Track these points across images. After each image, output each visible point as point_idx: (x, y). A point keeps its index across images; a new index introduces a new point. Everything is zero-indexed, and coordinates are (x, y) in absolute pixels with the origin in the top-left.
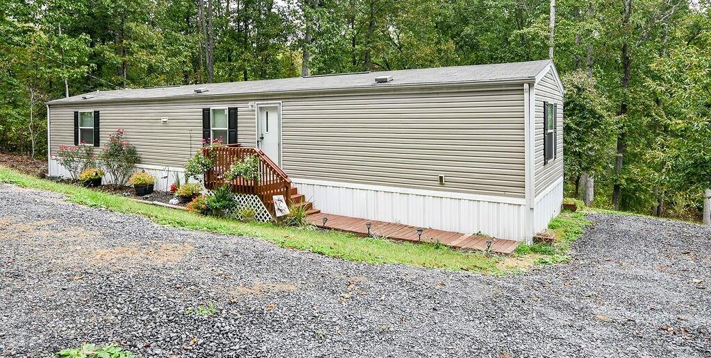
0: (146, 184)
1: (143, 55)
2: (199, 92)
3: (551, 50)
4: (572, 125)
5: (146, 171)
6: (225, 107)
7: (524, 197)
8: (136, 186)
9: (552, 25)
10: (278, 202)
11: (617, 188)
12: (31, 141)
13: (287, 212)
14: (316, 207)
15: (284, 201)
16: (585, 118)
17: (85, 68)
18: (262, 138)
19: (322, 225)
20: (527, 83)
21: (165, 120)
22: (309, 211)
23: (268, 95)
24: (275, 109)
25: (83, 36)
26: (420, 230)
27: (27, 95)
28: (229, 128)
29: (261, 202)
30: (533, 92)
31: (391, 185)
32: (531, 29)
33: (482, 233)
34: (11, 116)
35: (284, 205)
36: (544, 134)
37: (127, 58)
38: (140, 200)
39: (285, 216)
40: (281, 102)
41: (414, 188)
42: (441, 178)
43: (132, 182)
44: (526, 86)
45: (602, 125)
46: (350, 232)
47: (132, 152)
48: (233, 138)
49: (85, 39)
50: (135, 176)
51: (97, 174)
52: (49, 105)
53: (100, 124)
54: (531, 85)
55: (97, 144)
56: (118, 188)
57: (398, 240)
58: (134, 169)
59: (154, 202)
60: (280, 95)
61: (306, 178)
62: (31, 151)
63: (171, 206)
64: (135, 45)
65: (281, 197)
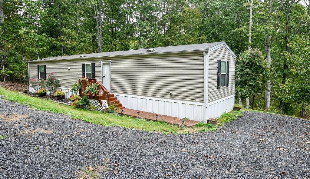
0: (61, 95)
1: (69, 42)
2: (82, 57)
3: (250, 38)
4: (250, 72)
5: (63, 90)
6: (90, 63)
7: (203, 102)
8: (57, 96)
9: (250, 27)
10: (104, 103)
11: (281, 102)
12: (24, 78)
13: (108, 107)
14: (124, 106)
15: (107, 102)
16: (256, 69)
17: (45, 48)
18: (104, 76)
19: (121, 113)
20: (205, 51)
21: (69, 69)
22: (121, 107)
23: (106, 58)
24: (109, 64)
25: (44, 34)
26: (157, 116)
27: (22, 58)
28: (92, 72)
29: (99, 103)
30: (208, 55)
31: (153, 97)
32: (240, 29)
33: (187, 118)
34: (16, 67)
35: (106, 104)
36: (218, 75)
37: (62, 43)
38: (57, 102)
39: (107, 109)
40: (111, 61)
41: (160, 98)
42: (171, 93)
43: (56, 94)
44: (204, 53)
45: (264, 72)
46: (131, 116)
47: (57, 82)
48: (93, 76)
49: (44, 36)
50: (57, 92)
51: (44, 91)
52: (29, 63)
53: (47, 70)
54: (207, 52)
55: (45, 78)
56: (51, 97)
57: (148, 120)
58: (58, 89)
59: (62, 103)
60: (110, 58)
61: (120, 93)
62: (24, 82)
63: (68, 104)
64: (65, 38)
65: (106, 101)
